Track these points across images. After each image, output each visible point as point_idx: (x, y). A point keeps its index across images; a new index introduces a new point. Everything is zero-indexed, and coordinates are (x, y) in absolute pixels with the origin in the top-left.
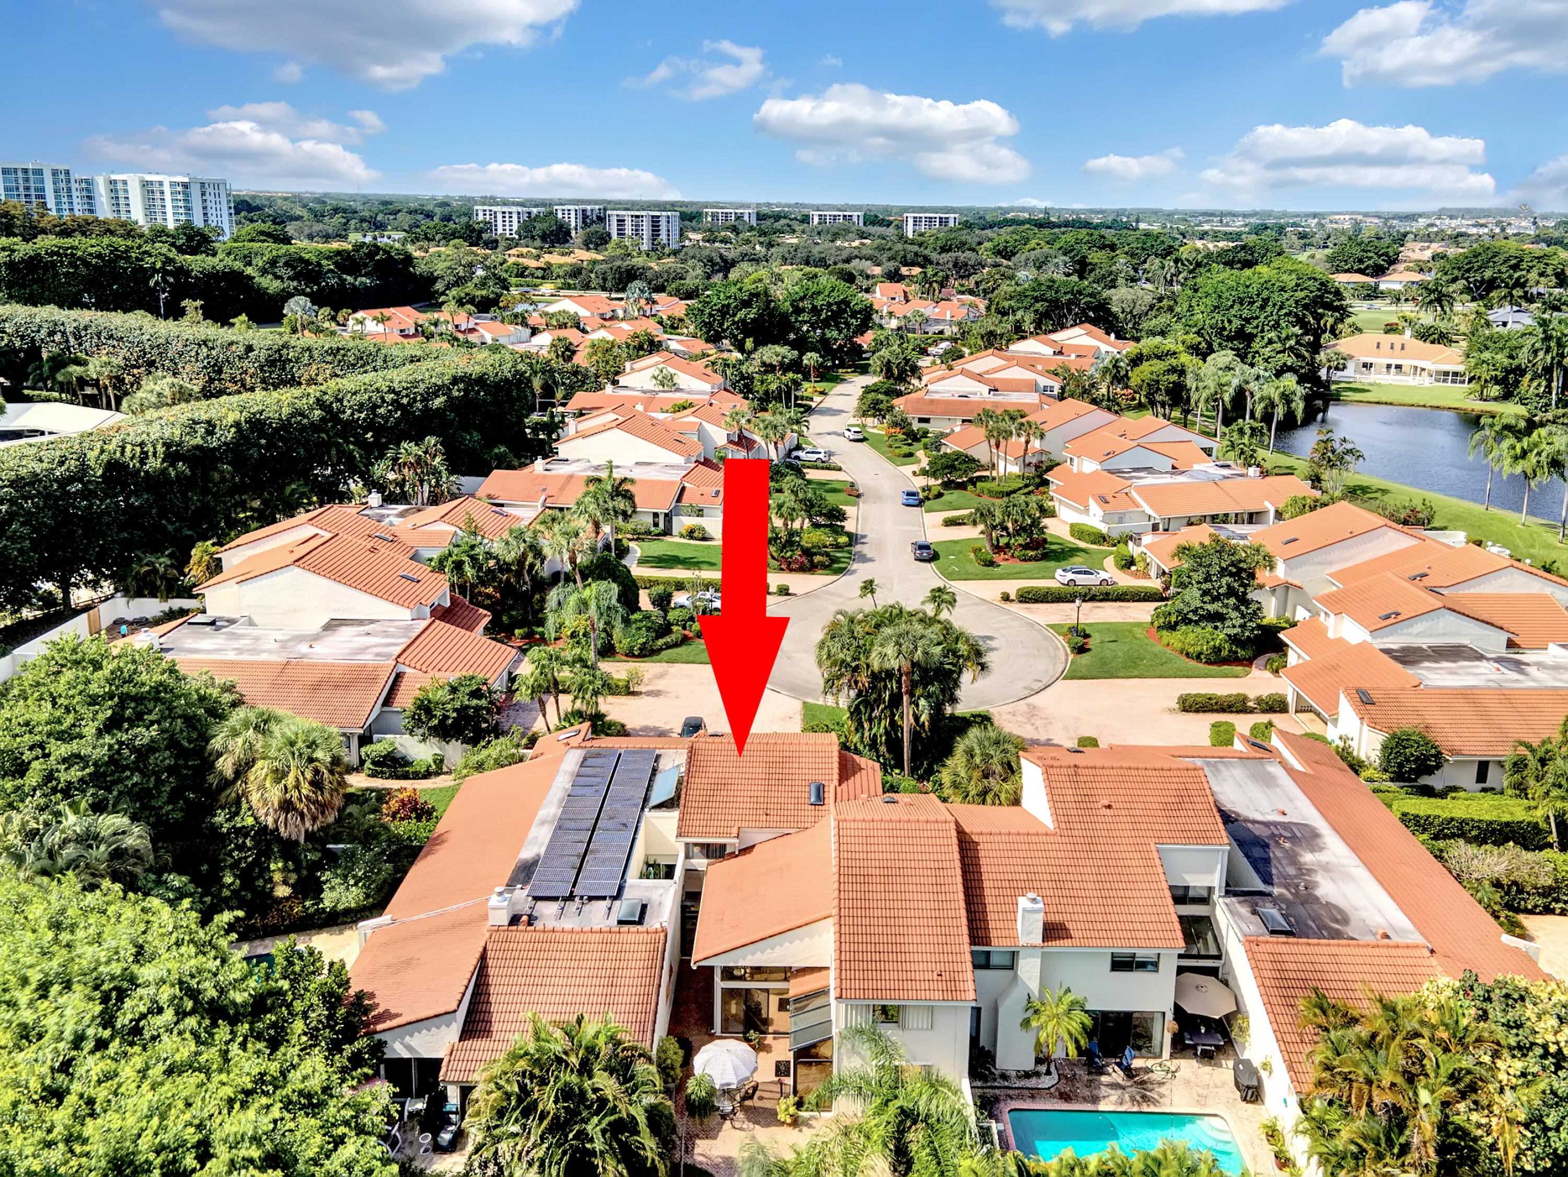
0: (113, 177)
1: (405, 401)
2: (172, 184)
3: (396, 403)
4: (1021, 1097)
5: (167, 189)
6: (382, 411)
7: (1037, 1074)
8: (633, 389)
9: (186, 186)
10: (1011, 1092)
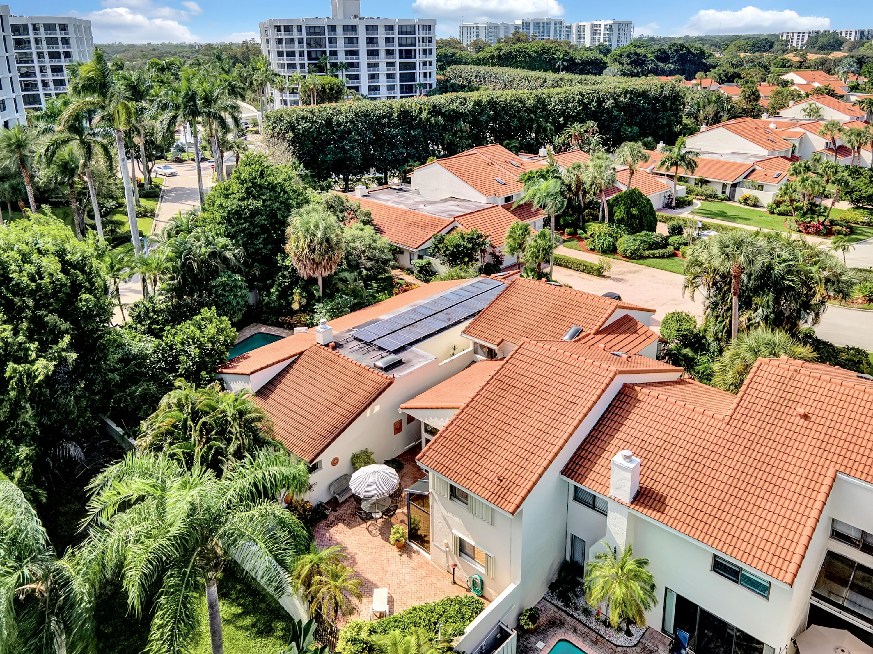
0: (580, 24)
1: (586, 101)
2: (606, 25)
3: (581, 102)
5: (602, 28)
6: (570, 105)
8: (785, 118)
9: (611, 25)
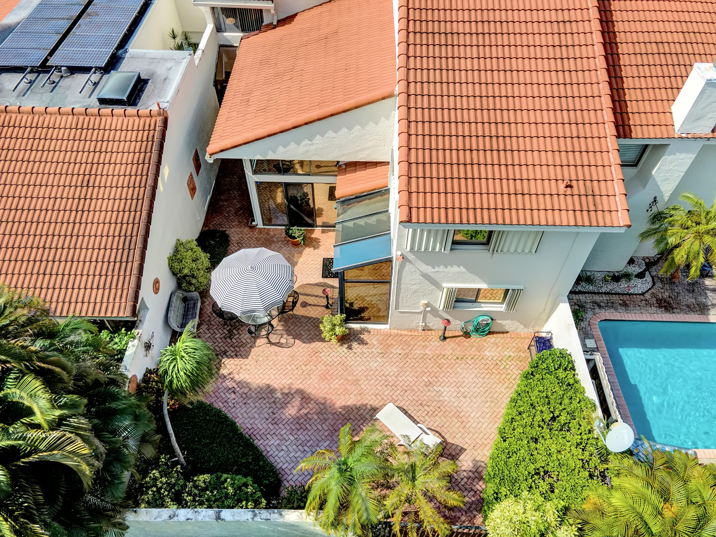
4: (610, 305)
7: (627, 276)
10: (597, 298)
